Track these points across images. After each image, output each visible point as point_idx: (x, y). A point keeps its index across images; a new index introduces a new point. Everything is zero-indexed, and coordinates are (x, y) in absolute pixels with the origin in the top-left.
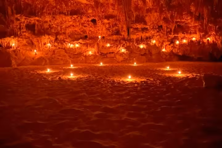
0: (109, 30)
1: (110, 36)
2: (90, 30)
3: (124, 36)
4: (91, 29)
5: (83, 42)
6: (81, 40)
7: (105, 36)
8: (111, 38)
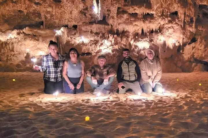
0: (85, 15)
1: (86, 25)
2: (48, 12)
3: (112, 26)
4: (49, 9)
5: (30, 33)
6: (27, 28)
7: (76, 24)
8: (89, 28)
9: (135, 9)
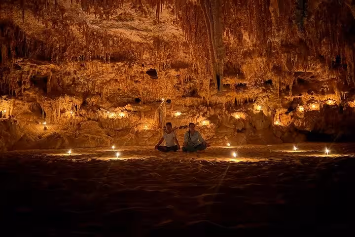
0: (178, 89)
1: (180, 99)
2: (145, 89)
3: (204, 98)
4: (147, 86)
5: (132, 109)
6: (129, 105)
7: (170, 98)
8: (182, 102)
9: (227, 80)
